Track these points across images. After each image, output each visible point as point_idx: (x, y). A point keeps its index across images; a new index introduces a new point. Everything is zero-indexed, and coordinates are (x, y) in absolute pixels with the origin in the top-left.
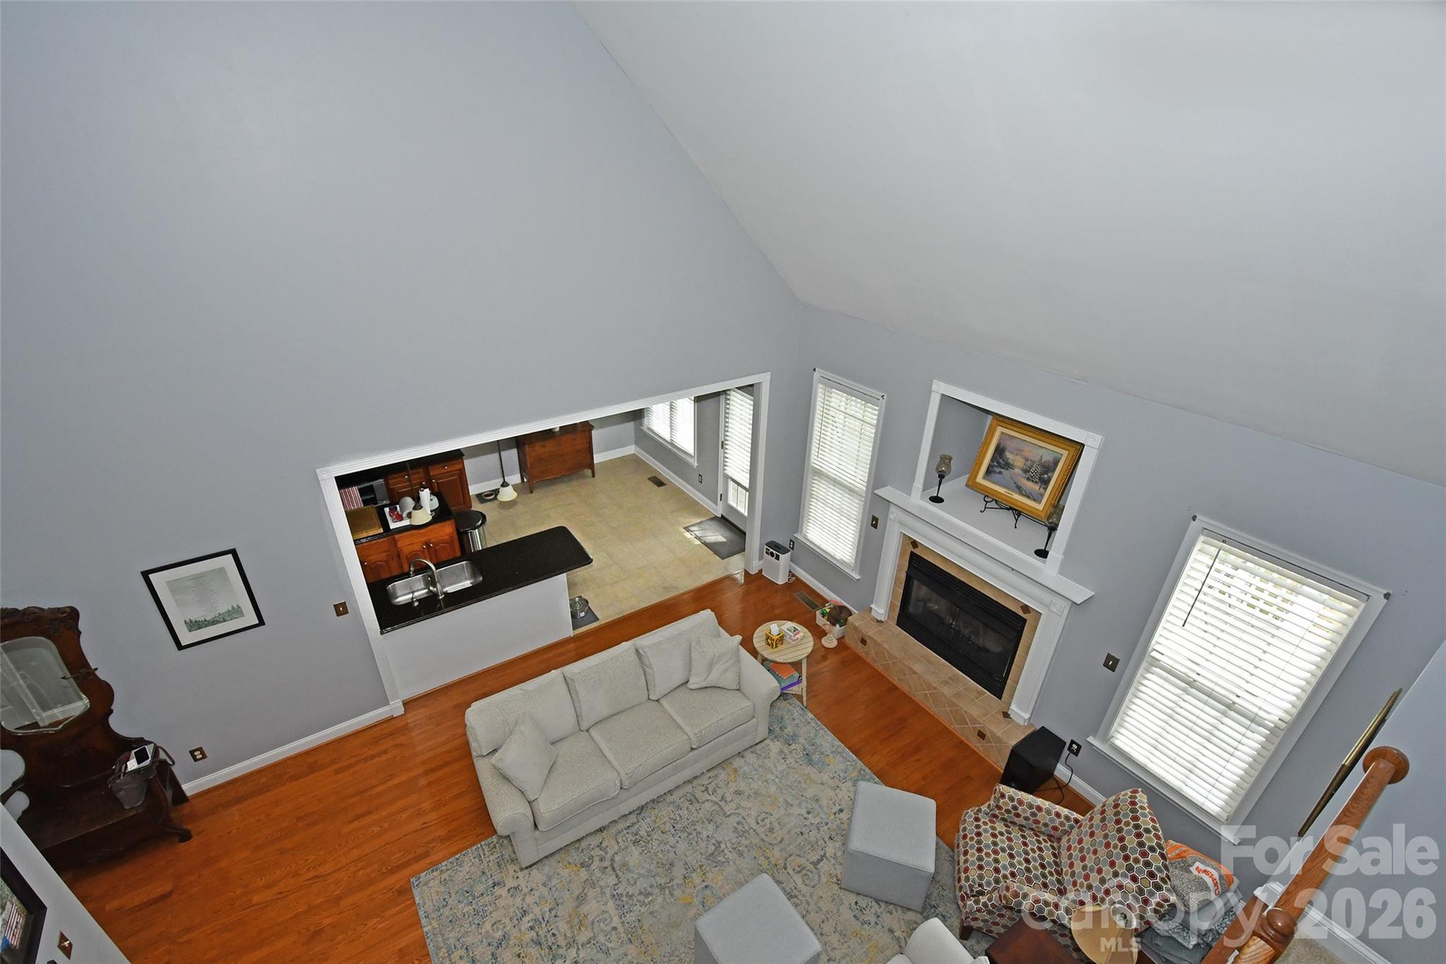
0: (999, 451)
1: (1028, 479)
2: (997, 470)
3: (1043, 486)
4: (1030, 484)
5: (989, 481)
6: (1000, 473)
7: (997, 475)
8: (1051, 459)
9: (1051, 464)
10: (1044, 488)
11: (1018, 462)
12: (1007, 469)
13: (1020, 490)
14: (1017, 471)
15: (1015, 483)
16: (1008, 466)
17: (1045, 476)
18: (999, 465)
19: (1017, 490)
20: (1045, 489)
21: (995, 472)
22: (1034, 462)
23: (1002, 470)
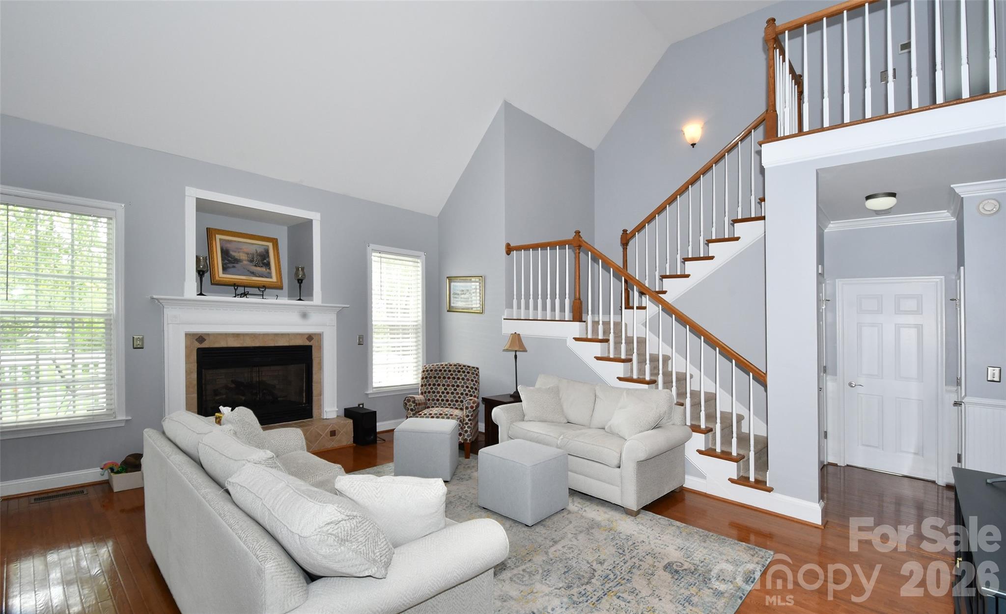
0: (225, 253)
1: (255, 266)
2: (230, 265)
3: (267, 268)
4: (259, 269)
5: (228, 274)
6: (234, 267)
7: (233, 269)
8: (263, 250)
9: (265, 253)
10: (268, 269)
11: (243, 257)
12: (237, 263)
13: (253, 274)
14: (245, 262)
15: (248, 271)
16: (237, 261)
17: (265, 261)
18: (230, 262)
19: (252, 275)
20: (270, 269)
21: (229, 267)
22: (253, 255)
23: (234, 265)
